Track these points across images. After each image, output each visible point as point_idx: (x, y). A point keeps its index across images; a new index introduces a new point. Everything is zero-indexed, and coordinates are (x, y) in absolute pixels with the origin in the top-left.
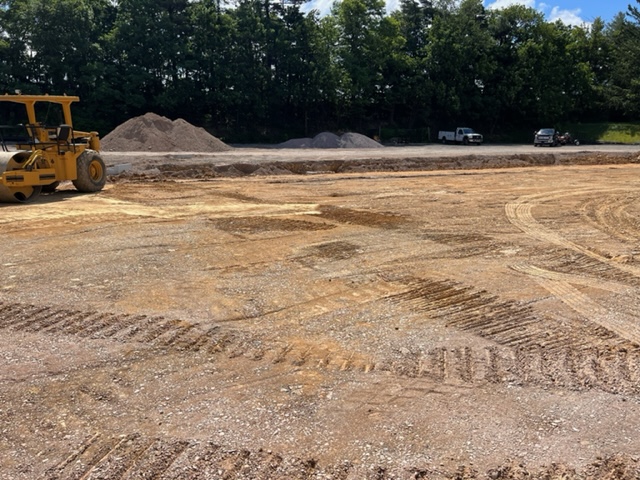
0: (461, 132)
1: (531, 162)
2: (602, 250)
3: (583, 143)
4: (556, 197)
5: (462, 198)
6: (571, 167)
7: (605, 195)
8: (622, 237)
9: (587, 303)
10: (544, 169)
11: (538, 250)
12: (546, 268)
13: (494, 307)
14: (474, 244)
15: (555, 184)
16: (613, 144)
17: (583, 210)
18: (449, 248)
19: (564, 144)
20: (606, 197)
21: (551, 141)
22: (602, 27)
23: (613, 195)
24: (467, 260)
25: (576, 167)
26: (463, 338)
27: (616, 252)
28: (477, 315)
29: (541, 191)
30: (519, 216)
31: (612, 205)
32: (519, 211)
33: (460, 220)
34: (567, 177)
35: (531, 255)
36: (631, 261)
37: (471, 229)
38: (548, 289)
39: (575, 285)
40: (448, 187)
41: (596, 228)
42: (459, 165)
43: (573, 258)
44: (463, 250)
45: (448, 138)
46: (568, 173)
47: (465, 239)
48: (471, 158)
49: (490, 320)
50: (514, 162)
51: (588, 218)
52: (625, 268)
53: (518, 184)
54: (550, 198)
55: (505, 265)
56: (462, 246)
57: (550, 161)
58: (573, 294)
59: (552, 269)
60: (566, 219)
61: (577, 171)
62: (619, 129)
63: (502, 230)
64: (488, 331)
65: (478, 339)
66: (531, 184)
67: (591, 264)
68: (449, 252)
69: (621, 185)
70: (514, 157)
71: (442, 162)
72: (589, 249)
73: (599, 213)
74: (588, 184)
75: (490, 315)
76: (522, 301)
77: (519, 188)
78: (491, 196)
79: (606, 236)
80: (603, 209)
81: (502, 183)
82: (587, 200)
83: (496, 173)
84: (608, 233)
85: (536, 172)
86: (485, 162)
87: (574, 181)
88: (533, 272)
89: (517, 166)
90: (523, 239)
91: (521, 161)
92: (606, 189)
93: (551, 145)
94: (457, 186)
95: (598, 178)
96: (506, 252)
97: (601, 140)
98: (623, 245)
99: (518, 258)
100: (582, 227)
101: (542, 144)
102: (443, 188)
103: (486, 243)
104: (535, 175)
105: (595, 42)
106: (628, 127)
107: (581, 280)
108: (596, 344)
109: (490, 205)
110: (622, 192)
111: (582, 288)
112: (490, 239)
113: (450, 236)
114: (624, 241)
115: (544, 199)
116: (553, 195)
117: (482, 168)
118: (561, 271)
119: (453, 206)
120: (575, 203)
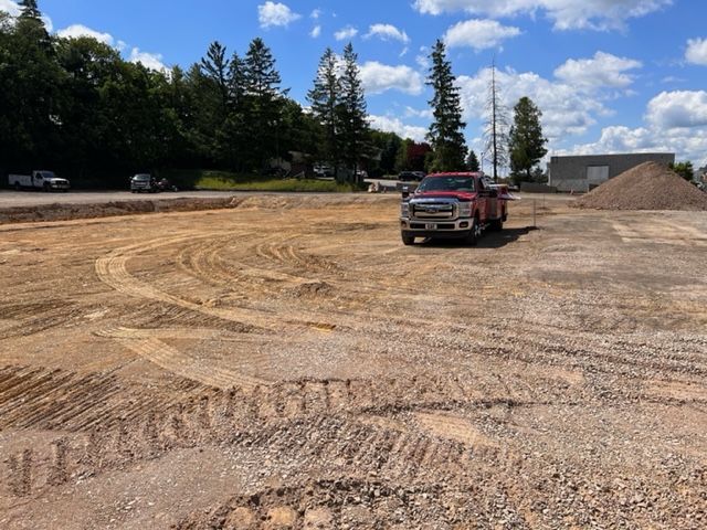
0: (39, 176)
1: (129, 210)
2: (194, 297)
3: (181, 189)
4: (153, 246)
5: (41, 257)
6: (171, 214)
7: (201, 241)
8: (213, 281)
9: (174, 357)
10: (144, 217)
11: (130, 308)
12: (134, 327)
13: (69, 387)
14: (51, 313)
15: (154, 232)
16: (209, 190)
17: (180, 258)
18: (16, 323)
19: (162, 191)
20: (201, 242)
21: (148, 187)
22: (181, 76)
23: (208, 240)
24: (41, 335)
25: (176, 214)
26: (23, 439)
27: (207, 297)
28: (45, 404)
29: (139, 241)
30: (111, 271)
31: (207, 250)
32: (112, 266)
33: (36, 285)
34: (166, 224)
35: (121, 314)
36: (219, 304)
37: (50, 295)
38: (136, 350)
39: (163, 340)
40: (23, 245)
41: (190, 275)
42: (40, 216)
43: (165, 310)
44: (36, 322)
45: (22, 183)
46: (167, 220)
47: (38, 308)
48: (55, 207)
49: (62, 405)
50: (109, 210)
51: (184, 266)
52: (213, 313)
53: (113, 236)
54: (148, 248)
55: (88, 333)
56: (35, 317)
57: (148, 208)
58: (162, 350)
59: (141, 327)
60: (162, 269)
61: (176, 218)
62: (212, 176)
63: (89, 291)
64: (58, 420)
65: (44, 433)
66: (128, 234)
67: (182, 313)
68: (14, 329)
69: (215, 230)
70: (109, 205)
71: (15, 213)
72: (182, 298)
73: (195, 260)
74: (186, 231)
75: (63, 398)
76: (104, 372)
77: (114, 240)
78: (79, 251)
79: (199, 282)
80: (198, 255)
81: (95, 235)
82: (184, 247)
83: (89, 224)
84: (201, 279)
85: (134, 220)
86: (74, 212)
87: (172, 228)
88: (120, 335)
89: (114, 215)
90: (113, 298)
91: (117, 210)
92: (202, 234)
93: (150, 192)
94: (36, 243)
95: (196, 224)
96: (91, 316)
97: (198, 187)
98: (213, 289)
99: (106, 321)
100: (177, 276)
101: (140, 191)
102: (15, 247)
103: (67, 309)
104: (133, 224)
105: (177, 90)
106: (219, 175)
107: (170, 333)
108: (180, 399)
109: (77, 262)
110: (216, 236)
111: (170, 342)
112: (73, 303)
113: (17, 308)
114: (214, 285)
115: (140, 250)
116: (150, 245)
117: (71, 219)
118: (150, 327)
119: (27, 268)
120: (172, 251)
